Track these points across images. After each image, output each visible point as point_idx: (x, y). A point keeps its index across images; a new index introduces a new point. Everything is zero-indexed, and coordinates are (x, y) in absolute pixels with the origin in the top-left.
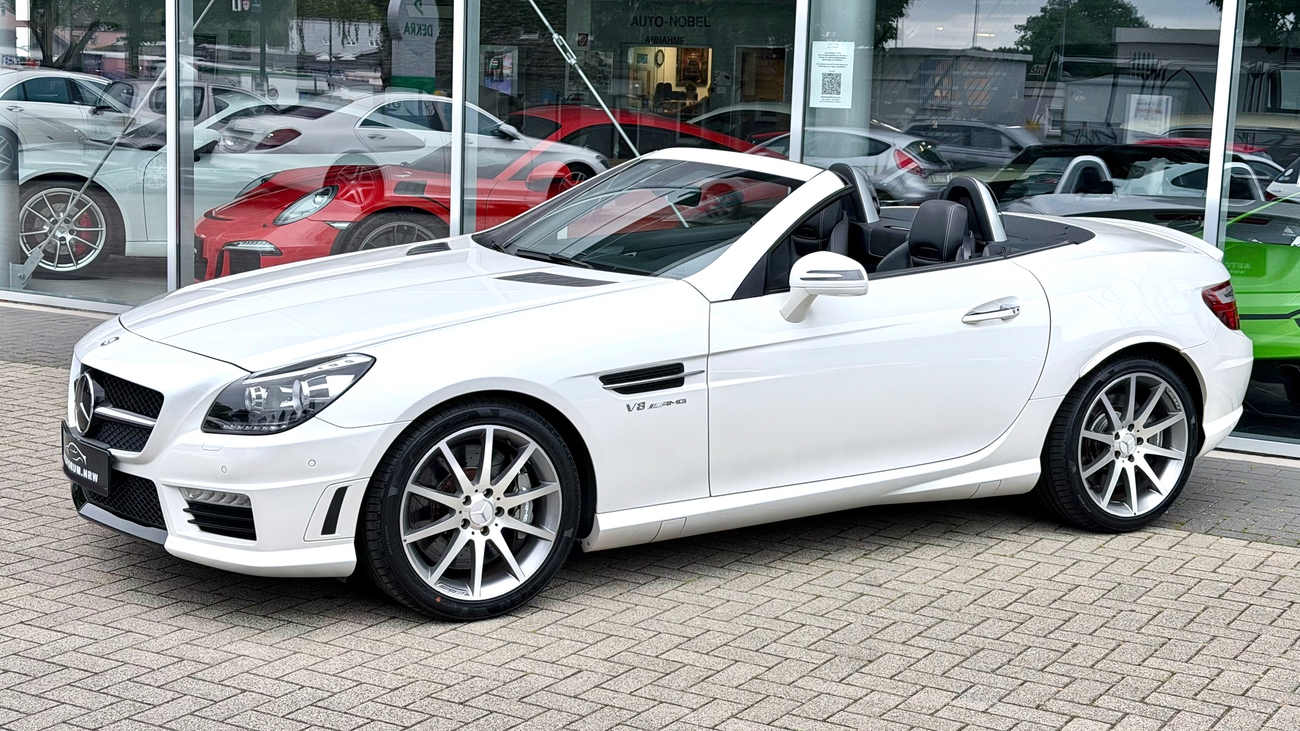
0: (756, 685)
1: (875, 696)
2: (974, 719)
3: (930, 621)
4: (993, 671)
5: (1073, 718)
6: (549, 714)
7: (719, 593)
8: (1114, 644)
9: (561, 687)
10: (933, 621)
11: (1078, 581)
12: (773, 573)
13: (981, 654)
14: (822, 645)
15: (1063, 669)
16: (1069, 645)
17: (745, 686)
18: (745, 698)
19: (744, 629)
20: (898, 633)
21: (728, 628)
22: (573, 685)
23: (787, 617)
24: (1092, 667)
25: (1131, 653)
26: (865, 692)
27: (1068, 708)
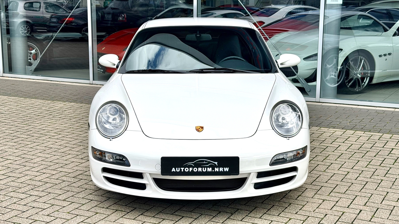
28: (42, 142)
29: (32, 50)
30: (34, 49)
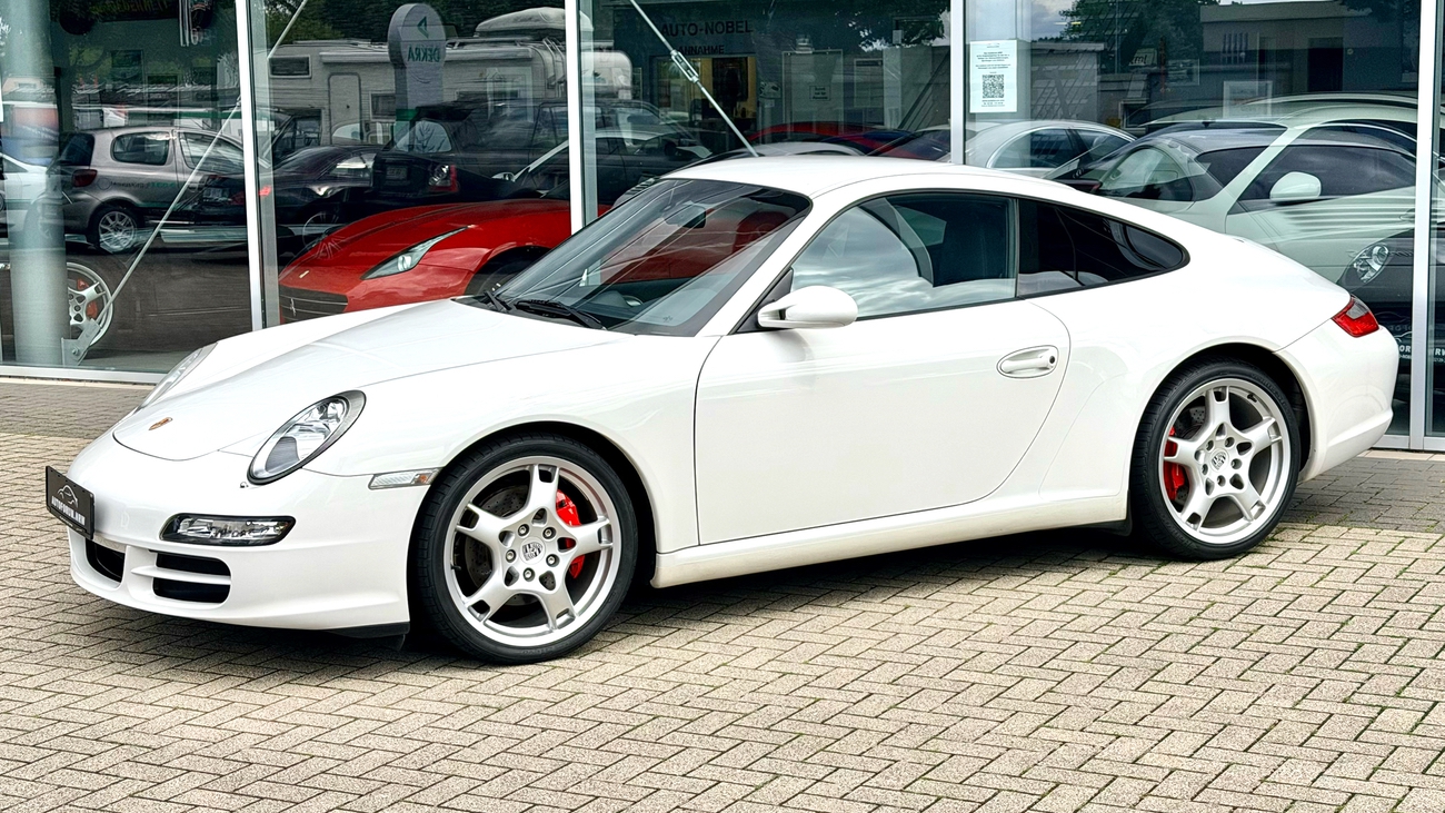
1: (1177, 701)
4: (1287, 672)
5: (1384, 709)
10: (1208, 631)
28: (33, 549)
29: (84, 288)
30: (93, 284)
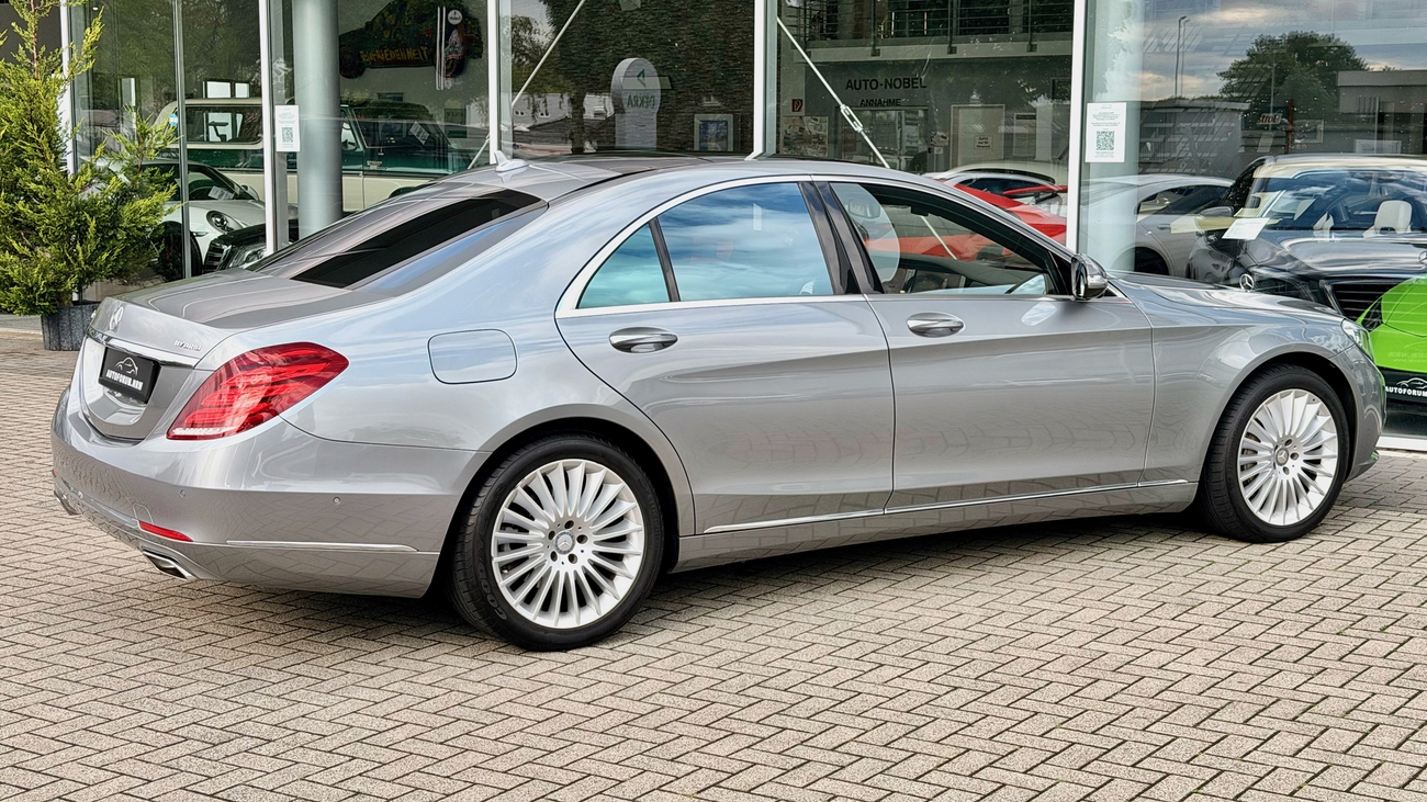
0: (1104, 622)
1: (1204, 628)
2: (1287, 642)
3: (1236, 581)
4: (1297, 612)
5: (1368, 640)
6: (948, 639)
7: (1056, 564)
8: (1396, 594)
9: (951, 623)
10: (1241, 581)
11: (1359, 553)
12: (1096, 550)
13: (1285, 601)
14: (1151, 596)
15: (1355, 610)
16: (1358, 595)
17: (1097, 622)
18: (1100, 630)
19: (1084, 588)
20: (1215, 588)
21: (1070, 586)
22: (960, 622)
23: (1117, 578)
24: (1379, 608)
25: (1412, 599)
26: (1195, 625)
27: (1362, 634)
